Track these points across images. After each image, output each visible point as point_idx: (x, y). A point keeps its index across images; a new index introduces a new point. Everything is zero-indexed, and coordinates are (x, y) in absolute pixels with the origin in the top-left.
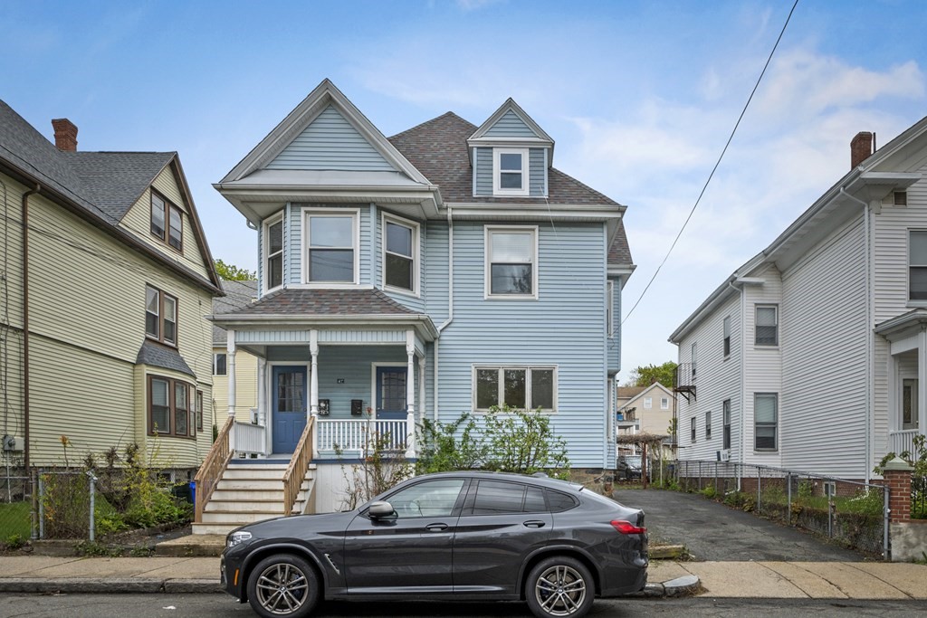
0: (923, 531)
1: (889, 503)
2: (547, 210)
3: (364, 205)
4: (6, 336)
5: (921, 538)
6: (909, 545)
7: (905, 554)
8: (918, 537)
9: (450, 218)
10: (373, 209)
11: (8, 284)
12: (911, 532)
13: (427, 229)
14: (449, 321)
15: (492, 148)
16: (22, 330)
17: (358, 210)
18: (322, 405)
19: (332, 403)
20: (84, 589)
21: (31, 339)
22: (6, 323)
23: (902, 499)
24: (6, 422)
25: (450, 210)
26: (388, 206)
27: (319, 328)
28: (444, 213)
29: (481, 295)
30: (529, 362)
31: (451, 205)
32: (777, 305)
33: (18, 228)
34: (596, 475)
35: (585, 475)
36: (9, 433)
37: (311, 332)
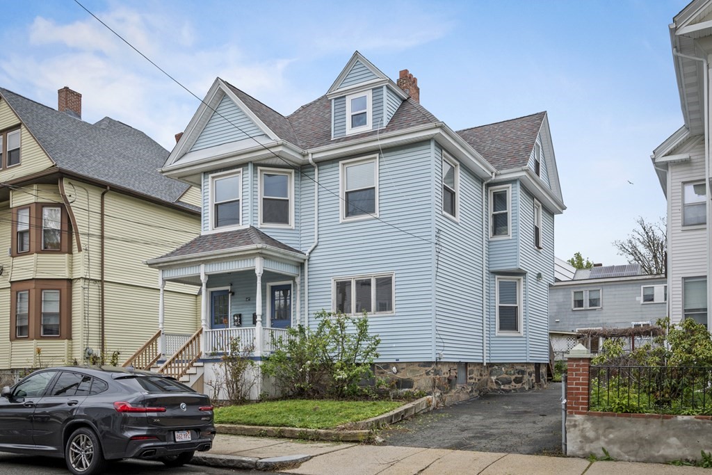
0: (602, 425)
1: (566, 393)
3: (244, 165)
4: (89, 285)
5: (600, 432)
6: (586, 439)
7: (581, 448)
8: (596, 430)
9: (311, 161)
10: (250, 167)
11: (90, 252)
12: (588, 425)
13: (302, 173)
14: (315, 244)
15: (345, 96)
16: (101, 281)
17: (241, 169)
18: (236, 318)
19: (243, 316)
21: (106, 285)
22: (88, 277)
23: (578, 389)
24: (88, 339)
25: (310, 155)
26: (263, 162)
27: (206, 262)
28: (306, 158)
29: (336, 220)
30: (373, 272)
31: (310, 151)
33: (99, 216)
34: (426, 368)
35: (418, 368)
36: (89, 347)
37: (201, 266)
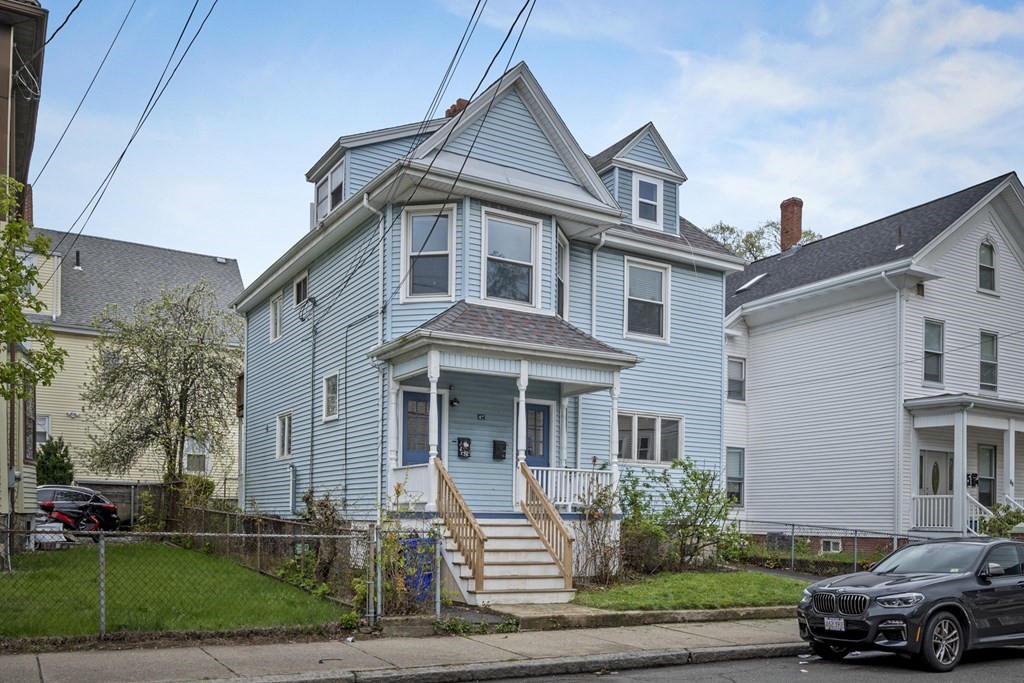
2: (690, 253)
3: (547, 216)
9: (602, 243)
10: (554, 224)
13: (571, 249)
15: (631, 172)
17: (541, 222)
19: (472, 442)
20: (625, 665)
25: (604, 234)
26: (562, 222)
29: (620, 332)
30: (660, 411)
32: (745, 359)
37: (523, 362)
